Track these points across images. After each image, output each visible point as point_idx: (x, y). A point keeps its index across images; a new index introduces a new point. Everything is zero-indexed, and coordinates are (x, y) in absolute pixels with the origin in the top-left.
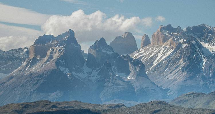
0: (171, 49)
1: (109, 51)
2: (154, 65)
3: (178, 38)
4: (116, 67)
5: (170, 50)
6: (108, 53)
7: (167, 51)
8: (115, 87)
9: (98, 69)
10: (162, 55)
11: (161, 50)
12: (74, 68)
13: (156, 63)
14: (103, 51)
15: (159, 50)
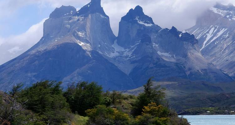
0: (224, 29)
1: (148, 23)
2: (203, 47)
3: (231, 15)
4: (158, 44)
5: (222, 29)
6: (146, 25)
7: (218, 31)
8: (158, 68)
9: (133, 46)
10: (212, 35)
11: (209, 31)
12: (99, 46)
13: (206, 44)
14: (139, 22)
15: (208, 30)
